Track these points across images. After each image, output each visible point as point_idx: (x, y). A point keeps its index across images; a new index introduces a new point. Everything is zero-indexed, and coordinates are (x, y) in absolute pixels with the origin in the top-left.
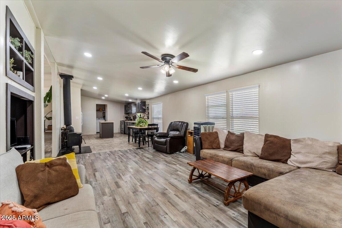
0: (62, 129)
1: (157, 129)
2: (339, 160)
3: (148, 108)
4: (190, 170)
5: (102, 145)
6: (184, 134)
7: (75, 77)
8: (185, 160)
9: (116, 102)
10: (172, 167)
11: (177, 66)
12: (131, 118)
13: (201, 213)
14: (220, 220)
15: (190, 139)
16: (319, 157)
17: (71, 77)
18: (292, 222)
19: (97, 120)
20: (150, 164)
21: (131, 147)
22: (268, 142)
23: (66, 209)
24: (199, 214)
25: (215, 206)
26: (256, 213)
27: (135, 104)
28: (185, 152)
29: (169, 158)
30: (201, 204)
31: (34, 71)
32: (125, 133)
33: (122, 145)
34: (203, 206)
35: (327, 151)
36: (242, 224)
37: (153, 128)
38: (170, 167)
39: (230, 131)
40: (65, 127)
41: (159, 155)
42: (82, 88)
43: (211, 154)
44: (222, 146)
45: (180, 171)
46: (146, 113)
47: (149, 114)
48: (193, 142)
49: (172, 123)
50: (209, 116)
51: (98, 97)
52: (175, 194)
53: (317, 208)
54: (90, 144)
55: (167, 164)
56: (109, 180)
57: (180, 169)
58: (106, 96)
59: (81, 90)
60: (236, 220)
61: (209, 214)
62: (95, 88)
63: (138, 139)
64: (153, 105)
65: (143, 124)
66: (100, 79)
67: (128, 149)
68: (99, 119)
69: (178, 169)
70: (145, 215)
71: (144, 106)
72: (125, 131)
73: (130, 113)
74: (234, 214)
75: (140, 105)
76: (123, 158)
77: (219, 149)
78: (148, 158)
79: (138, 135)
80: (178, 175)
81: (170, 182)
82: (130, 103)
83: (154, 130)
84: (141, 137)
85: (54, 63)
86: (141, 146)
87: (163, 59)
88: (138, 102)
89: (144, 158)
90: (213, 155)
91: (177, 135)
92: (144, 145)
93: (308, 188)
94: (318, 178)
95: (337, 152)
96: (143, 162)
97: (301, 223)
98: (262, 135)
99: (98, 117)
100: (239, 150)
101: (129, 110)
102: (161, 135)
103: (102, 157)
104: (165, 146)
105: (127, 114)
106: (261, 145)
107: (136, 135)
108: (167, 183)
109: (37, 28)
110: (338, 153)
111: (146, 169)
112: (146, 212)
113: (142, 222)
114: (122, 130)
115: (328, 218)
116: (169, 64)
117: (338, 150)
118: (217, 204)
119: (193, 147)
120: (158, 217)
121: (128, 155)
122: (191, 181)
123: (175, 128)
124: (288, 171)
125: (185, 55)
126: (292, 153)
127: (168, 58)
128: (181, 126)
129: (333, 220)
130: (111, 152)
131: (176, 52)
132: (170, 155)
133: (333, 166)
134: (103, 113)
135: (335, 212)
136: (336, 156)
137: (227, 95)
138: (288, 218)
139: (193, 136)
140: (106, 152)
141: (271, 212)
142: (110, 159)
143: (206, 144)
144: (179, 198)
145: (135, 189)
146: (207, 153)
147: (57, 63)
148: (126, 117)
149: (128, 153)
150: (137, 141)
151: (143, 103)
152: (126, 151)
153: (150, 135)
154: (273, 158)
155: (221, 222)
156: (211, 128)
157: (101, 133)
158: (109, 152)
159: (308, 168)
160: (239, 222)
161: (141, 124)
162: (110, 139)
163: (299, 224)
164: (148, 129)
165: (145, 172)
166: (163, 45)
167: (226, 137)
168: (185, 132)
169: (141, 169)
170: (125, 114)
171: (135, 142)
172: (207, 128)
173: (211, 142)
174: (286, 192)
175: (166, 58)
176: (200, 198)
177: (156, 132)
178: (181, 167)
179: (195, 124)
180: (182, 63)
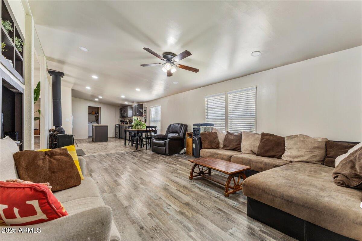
0: (50, 131)
1: (155, 132)
2: (326, 154)
3: (145, 111)
4: (190, 169)
5: (97, 148)
6: (183, 136)
7: (66, 74)
8: (184, 161)
9: (111, 105)
10: (172, 167)
11: (179, 65)
12: (127, 121)
13: (203, 204)
14: (222, 209)
15: (189, 140)
16: (310, 151)
17: (62, 74)
18: (287, 201)
19: (89, 124)
20: (149, 165)
21: (128, 150)
22: (264, 140)
23: (71, 196)
24: (202, 205)
25: (216, 197)
26: (255, 198)
27: (132, 108)
28: (184, 154)
29: (168, 159)
30: (202, 196)
31: (24, 61)
32: (120, 138)
33: (118, 148)
34: (205, 198)
35: (317, 146)
36: (242, 210)
37: (151, 130)
38: (169, 166)
39: (229, 131)
40: (54, 128)
41: (158, 156)
42: (73, 87)
43: (210, 153)
44: (222, 146)
45: (180, 170)
46: (143, 116)
47: (146, 117)
48: (193, 144)
49: (171, 125)
50: (208, 118)
51: (91, 98)
52: (176, 189)
53: (308, 189)
54: (82, 147)
55: (167, 164)
56: (107, 179)
57: (180, 168)
58: (100, 97)
59: (72, 90)
60: (236, 208)
61: (211, 204)
62: (88, 88)
63: (135, 142)
64: (151, 108)
65: (141, 127)
66: (95, 77)
67: (125, 152)
68: (91, 122)
69: (178, 168)
70: (148, 208)
71: (141, 109)
72: (120, 135)
73: (126, 116)
74: (234, 203)
75: (137, 108)
76: (120, 160)
77: (218, 148)
78: (147, 159)
79: (135, 138)
80: (178, 173)
81: (171, 179)
82: (125, 106)
83: (152, 132)
84: (139, 140)
85: (43, 57)
86: (138, 149)
87: (164, 57)
88: (135, 105)
89: (143, 159)
90: (213, 154)
91: (176, 137)
92: (141, 148)
93: (301, 175)
94: (309, 169)
95: (325, 146)
96: (142, 163)
97: (295, 201)
98: (258, 134)
99: (90, 121)
100: (238, 148)
101: (125, 113)
102: (159, 137)
103: (97, 159)
104: (164, 148)
105: (122, 117)
106: (258, 143)
107: (133, 138)
108: (169, 180)
109: (27, 14)
110: (326, 148)
111: (146, 168)
112: (149, 205)
113: (146, 213)
114: (116, 134)
115: (317, 195)
116: (171, 63)
117: (326, 145)
118: (218, 196)
119: (192, 148)
120: (162, 209)
121: (125, 157)
122: (191, 178)
123: (174, 131)
124: (282, 164)
125: (187, 54)
126: (285, 149)
127: (170, 56)
128: (180, 128)
129: (322, 197)
130: (107, 154)
131: (178, 51)
132: (169, 156)
133: (322, 160)
134: (96, 116)
135: (323, 191)
136: (325, 150)
137: (226, 97)
138: (283, 197)
139: (192, 138)
140: (101, 155)
141: (269, 194)
142: (106, 161)
143: (205, 144)
144: (181, 192)
145: (136, 186)
146: (207, 152)
147: (46, 57)
148: (121, 121)
149: (125, 155)
150: (134, 145)
151: (141, 105)
152: (123, 154)
153: (147, 137)
154: (269, 154)
155: (222, 210)
156: (210, 129)
157: (94, 137)
158: (104, 155)
159: (300, 161)
160: (239, 209)
161: (138, 127)
162: (105, 143)
163: (293, 201)
164: (146, 131)
165: (145, 172)
166: (165, 42)
167: (225, 137)
168: (184, 135)
169: (140, 169)
170: (120, 117)
171: (132, 145)
172: (207, 129)
173: (210, 142)
174: (281, 178)
175: (168, 57)
176: (201, 191)
177: (154, 134)
178: (181, 167)
179: (194, 125)
180: (184, 62)
